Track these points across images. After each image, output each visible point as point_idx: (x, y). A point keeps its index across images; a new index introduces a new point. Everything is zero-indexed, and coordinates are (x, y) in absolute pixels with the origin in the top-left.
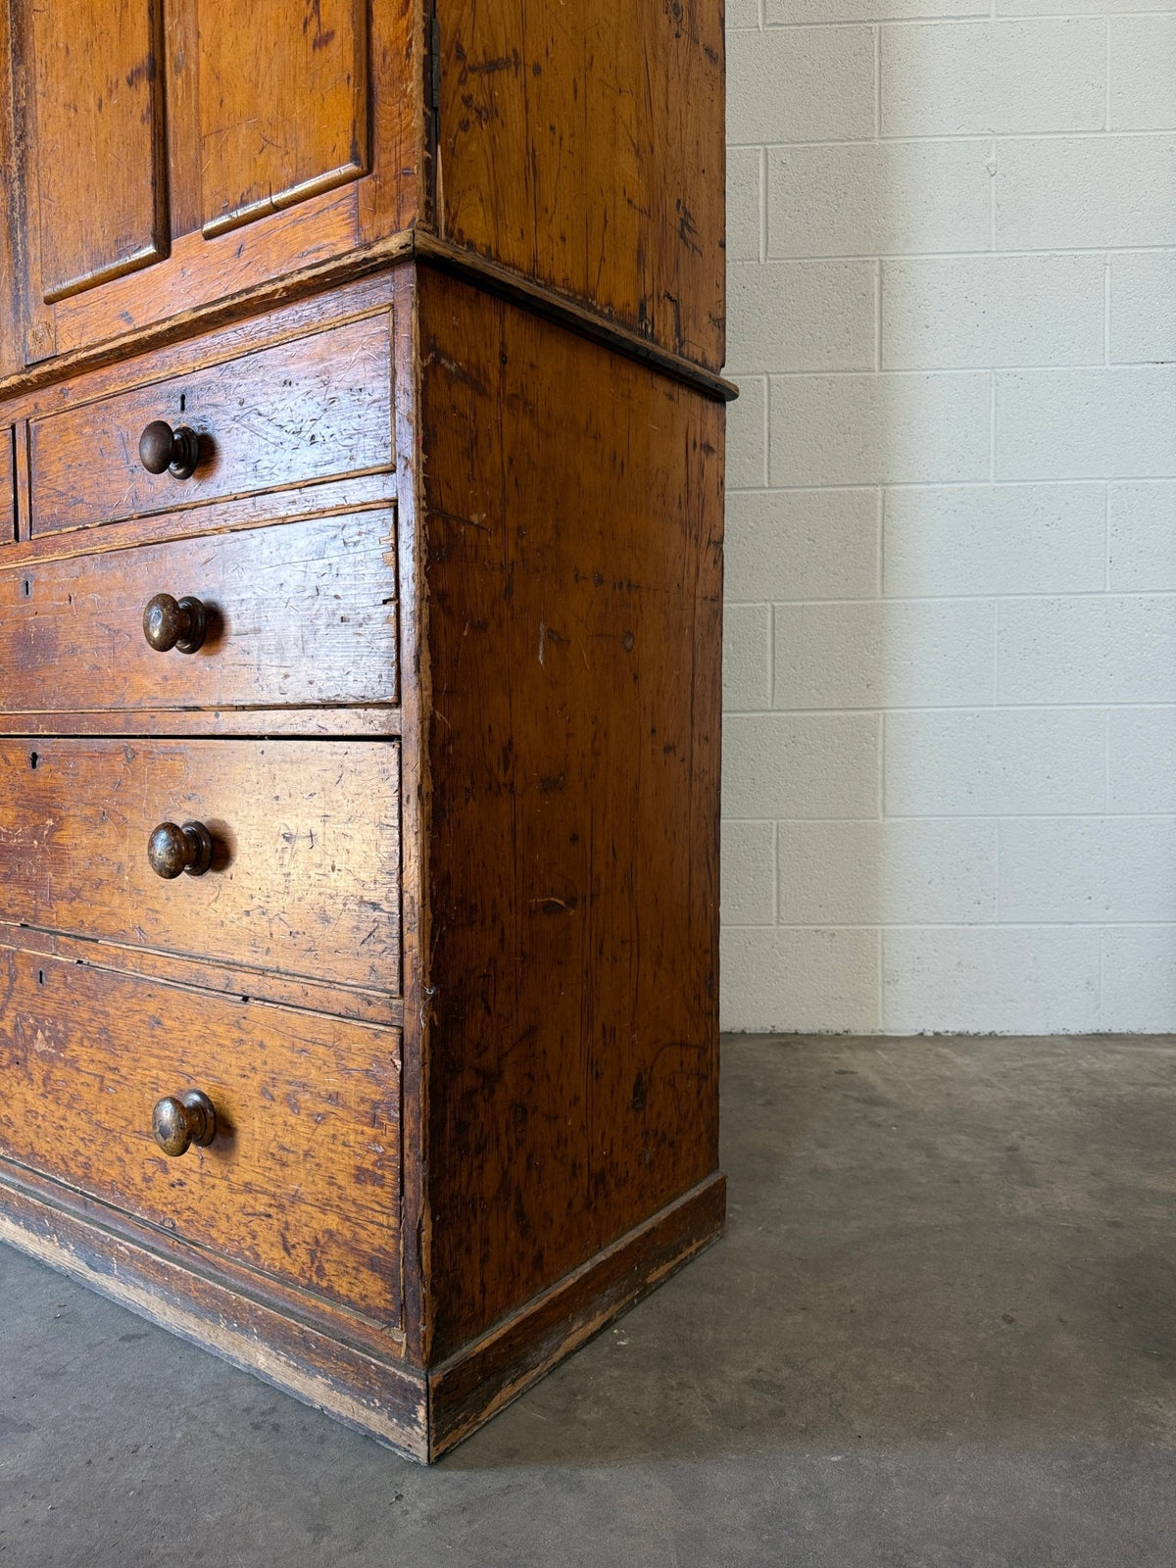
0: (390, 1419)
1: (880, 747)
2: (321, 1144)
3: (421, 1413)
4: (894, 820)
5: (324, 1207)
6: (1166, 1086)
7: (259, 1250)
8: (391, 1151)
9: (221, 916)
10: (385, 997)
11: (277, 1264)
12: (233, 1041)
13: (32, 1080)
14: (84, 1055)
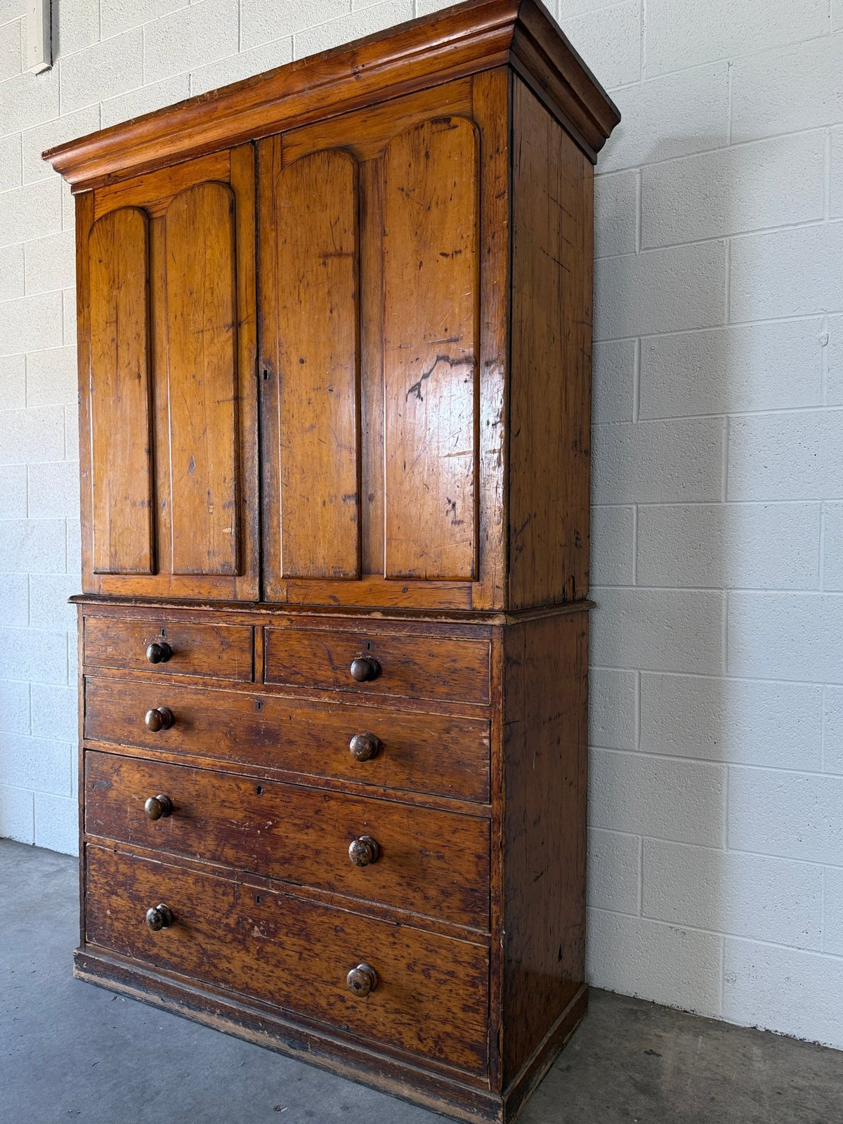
0: (482, 1117)
2: (443, 994)
3: (500, 1114)
5: (445, 1021)
7: (404, 1040)
8: (483, 999)
9: (383, 884)
10: (480, 931)
11: (414, 1047)
12: (390, 943)
13: (248, 951)
14: (288, 941)
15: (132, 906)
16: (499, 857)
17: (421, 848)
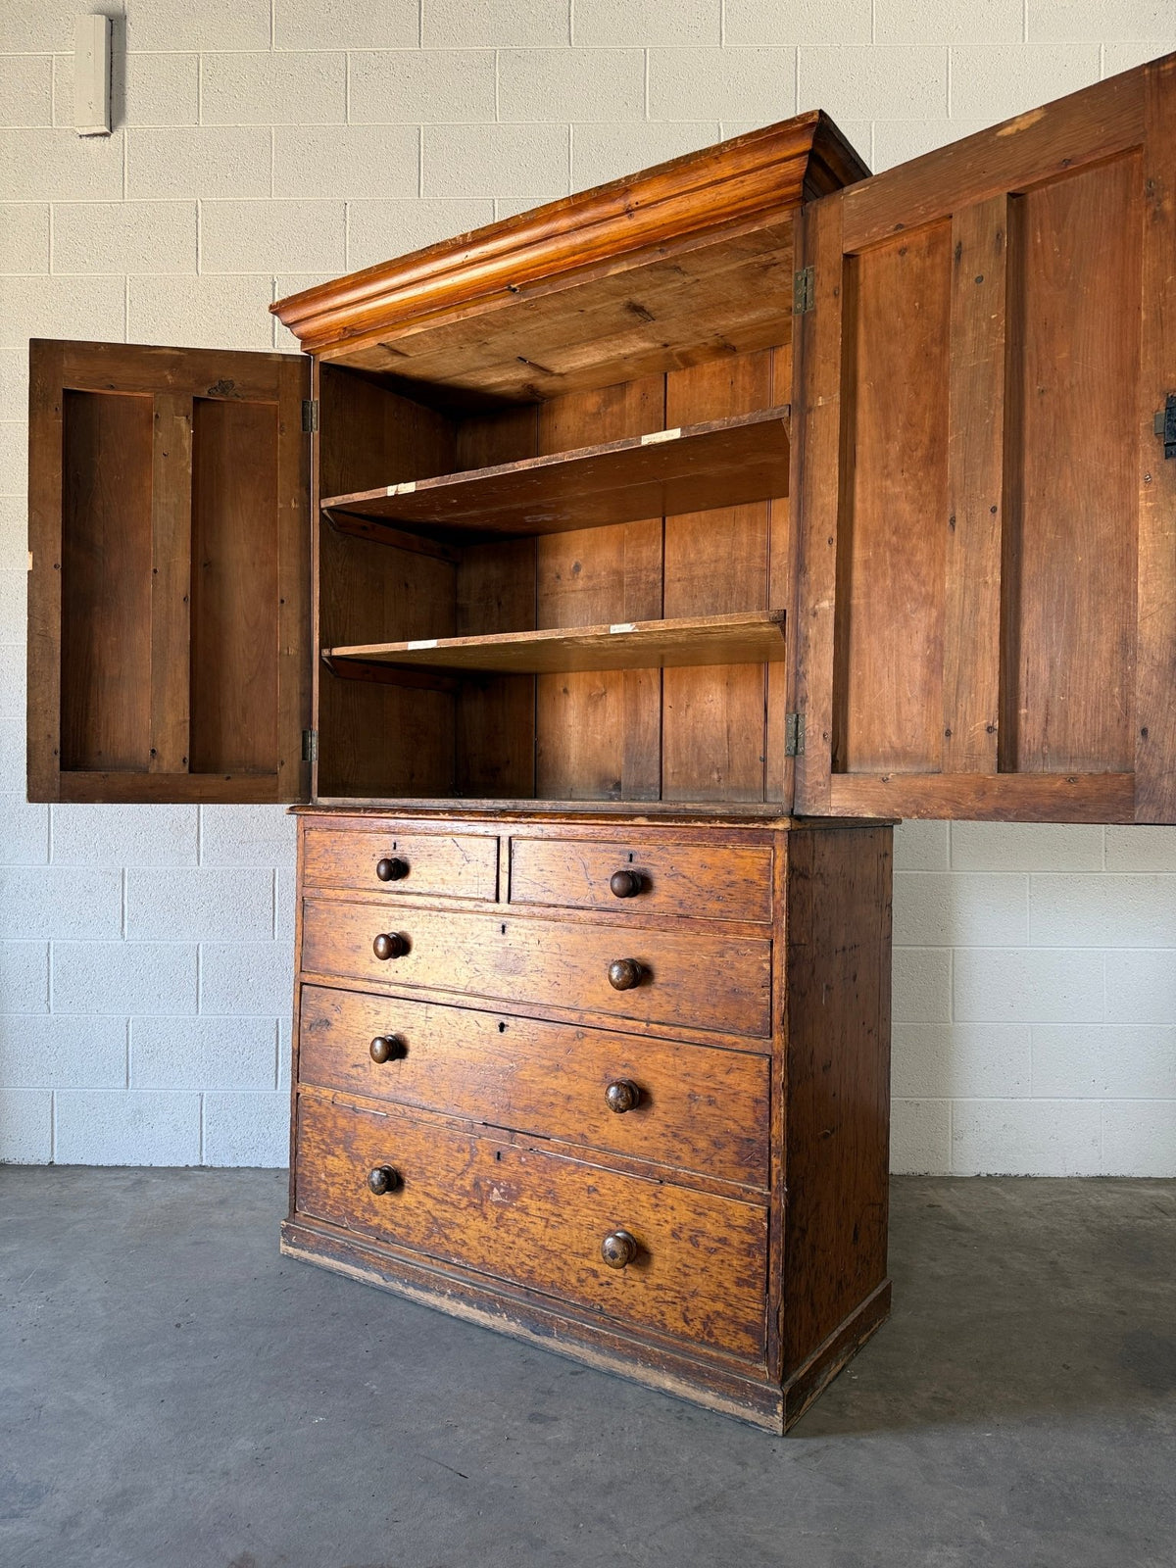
0: (758, 1412)
1: (950, 973)
2: (714, 1265)
3: (780, 1408)
4: (960, 1024)
5: (715, 1298)
6: (1149, 1219)
7: (667, 1322)
8: (761, 1270)
9: (645, 1134)
10: (759, 1190)
11: (679, 1330)
12: (651, 1204)
13: (486, 1218)
14: (533, 1205)
15: (351, 1167)
16: (780, 1100)
17: (689, 1092)
